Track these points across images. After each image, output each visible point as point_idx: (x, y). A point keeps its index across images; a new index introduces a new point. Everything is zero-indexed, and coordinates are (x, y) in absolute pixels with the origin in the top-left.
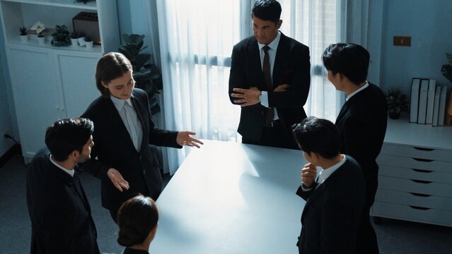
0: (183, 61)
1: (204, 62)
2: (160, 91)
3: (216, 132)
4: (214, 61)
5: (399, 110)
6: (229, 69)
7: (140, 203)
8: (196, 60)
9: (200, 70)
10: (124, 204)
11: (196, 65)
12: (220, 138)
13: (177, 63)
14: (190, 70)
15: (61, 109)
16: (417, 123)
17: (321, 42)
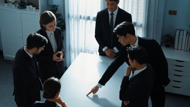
0: (75, 17)
1: (84, 18)
2: (64, 30)
3: (88, 49)
4: (89, 18)
5: (170, 43)
6: (95, 22)
7: (53, 80)
8: (81, 18)
9: (82, 22)
10: (46, 80)
11: (81, 20)
12: (90, 52)
13: (72, 18)
14: (78, 22)
15: (21, 37)
16: (177, 49)
17: (136, 11)
